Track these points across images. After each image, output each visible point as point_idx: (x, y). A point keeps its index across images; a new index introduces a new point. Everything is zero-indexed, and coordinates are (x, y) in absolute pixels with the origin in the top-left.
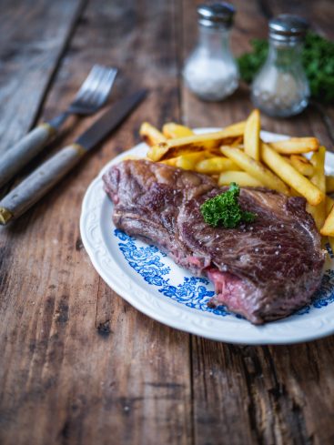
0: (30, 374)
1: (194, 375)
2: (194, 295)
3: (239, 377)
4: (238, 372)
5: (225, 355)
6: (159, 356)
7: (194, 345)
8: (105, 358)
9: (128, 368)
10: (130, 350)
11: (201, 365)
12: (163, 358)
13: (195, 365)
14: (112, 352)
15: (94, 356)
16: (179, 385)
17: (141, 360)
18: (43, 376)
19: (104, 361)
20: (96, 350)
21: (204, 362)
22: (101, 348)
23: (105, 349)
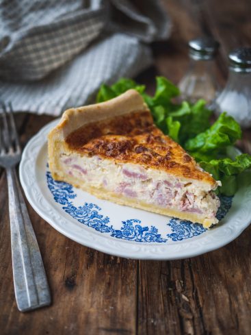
0: (10, 318)
1: (139, 322)
2: (136, 234)
3: (174, 325)
4: (174, 320)
5: (164, 306)
6: (112, 306)
7: (140, 296)
8: (69, 306)
9: (88, 315)
10: (90, 300)
11: (145, 314)
12: (115, 308)
13: (140, 314)
14: (75, 301)
15: (61, 304)
16: (126, 331)
17: (98, 309)
18: (20, 320)
19: (68, 310)
20: (63, 300)
21: (147, 312)
22: (67, 298)
23: (70, 299)
